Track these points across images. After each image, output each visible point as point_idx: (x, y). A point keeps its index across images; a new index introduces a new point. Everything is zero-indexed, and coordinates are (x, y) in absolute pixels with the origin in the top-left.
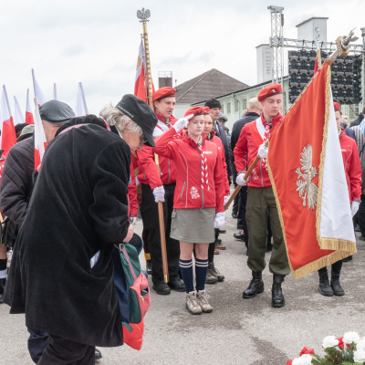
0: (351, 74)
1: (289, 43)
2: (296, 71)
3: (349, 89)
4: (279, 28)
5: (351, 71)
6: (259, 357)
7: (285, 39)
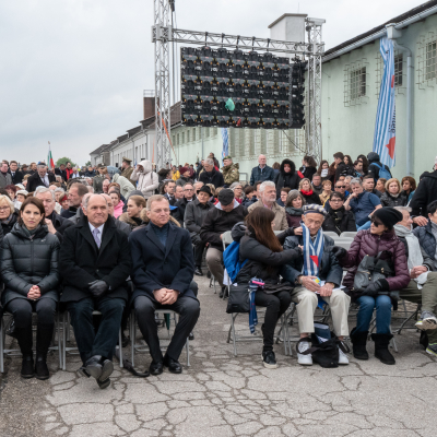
0: (286, 84)
2: (194, 78)
3: (283, 108)
5: (287, 80)
7: (174, 30)
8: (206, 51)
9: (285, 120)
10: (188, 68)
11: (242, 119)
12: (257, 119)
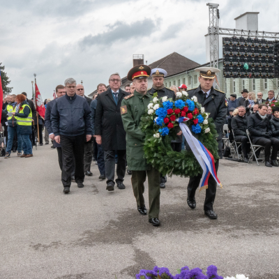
0: (272, 55)
1: (223, 31)
2: (229, 53)
3: (271, 67)
4: (215, 20)
5: (272, 52)
7: (220, 29)
8: (234, 39)
9: (272, 74)
10: (226, 48)
11: (251, 73)
12: (258, 74)
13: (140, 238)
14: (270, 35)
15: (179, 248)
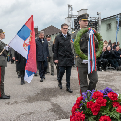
1: (74, 16)
2: (77, 25)
4: (71, 11)
6: (52, 108)
13: (52, 99)
14: (93, 18)
15: (69, 101)
